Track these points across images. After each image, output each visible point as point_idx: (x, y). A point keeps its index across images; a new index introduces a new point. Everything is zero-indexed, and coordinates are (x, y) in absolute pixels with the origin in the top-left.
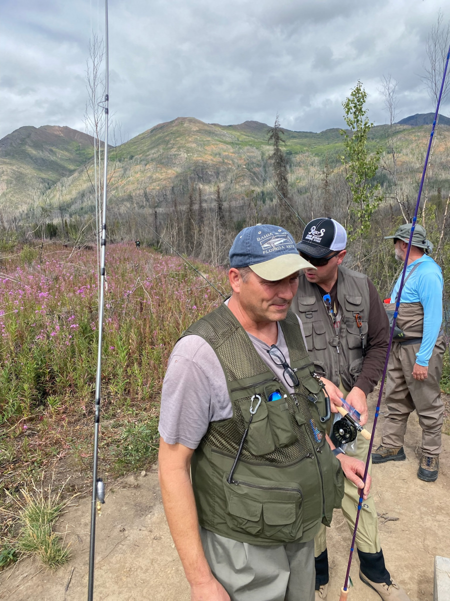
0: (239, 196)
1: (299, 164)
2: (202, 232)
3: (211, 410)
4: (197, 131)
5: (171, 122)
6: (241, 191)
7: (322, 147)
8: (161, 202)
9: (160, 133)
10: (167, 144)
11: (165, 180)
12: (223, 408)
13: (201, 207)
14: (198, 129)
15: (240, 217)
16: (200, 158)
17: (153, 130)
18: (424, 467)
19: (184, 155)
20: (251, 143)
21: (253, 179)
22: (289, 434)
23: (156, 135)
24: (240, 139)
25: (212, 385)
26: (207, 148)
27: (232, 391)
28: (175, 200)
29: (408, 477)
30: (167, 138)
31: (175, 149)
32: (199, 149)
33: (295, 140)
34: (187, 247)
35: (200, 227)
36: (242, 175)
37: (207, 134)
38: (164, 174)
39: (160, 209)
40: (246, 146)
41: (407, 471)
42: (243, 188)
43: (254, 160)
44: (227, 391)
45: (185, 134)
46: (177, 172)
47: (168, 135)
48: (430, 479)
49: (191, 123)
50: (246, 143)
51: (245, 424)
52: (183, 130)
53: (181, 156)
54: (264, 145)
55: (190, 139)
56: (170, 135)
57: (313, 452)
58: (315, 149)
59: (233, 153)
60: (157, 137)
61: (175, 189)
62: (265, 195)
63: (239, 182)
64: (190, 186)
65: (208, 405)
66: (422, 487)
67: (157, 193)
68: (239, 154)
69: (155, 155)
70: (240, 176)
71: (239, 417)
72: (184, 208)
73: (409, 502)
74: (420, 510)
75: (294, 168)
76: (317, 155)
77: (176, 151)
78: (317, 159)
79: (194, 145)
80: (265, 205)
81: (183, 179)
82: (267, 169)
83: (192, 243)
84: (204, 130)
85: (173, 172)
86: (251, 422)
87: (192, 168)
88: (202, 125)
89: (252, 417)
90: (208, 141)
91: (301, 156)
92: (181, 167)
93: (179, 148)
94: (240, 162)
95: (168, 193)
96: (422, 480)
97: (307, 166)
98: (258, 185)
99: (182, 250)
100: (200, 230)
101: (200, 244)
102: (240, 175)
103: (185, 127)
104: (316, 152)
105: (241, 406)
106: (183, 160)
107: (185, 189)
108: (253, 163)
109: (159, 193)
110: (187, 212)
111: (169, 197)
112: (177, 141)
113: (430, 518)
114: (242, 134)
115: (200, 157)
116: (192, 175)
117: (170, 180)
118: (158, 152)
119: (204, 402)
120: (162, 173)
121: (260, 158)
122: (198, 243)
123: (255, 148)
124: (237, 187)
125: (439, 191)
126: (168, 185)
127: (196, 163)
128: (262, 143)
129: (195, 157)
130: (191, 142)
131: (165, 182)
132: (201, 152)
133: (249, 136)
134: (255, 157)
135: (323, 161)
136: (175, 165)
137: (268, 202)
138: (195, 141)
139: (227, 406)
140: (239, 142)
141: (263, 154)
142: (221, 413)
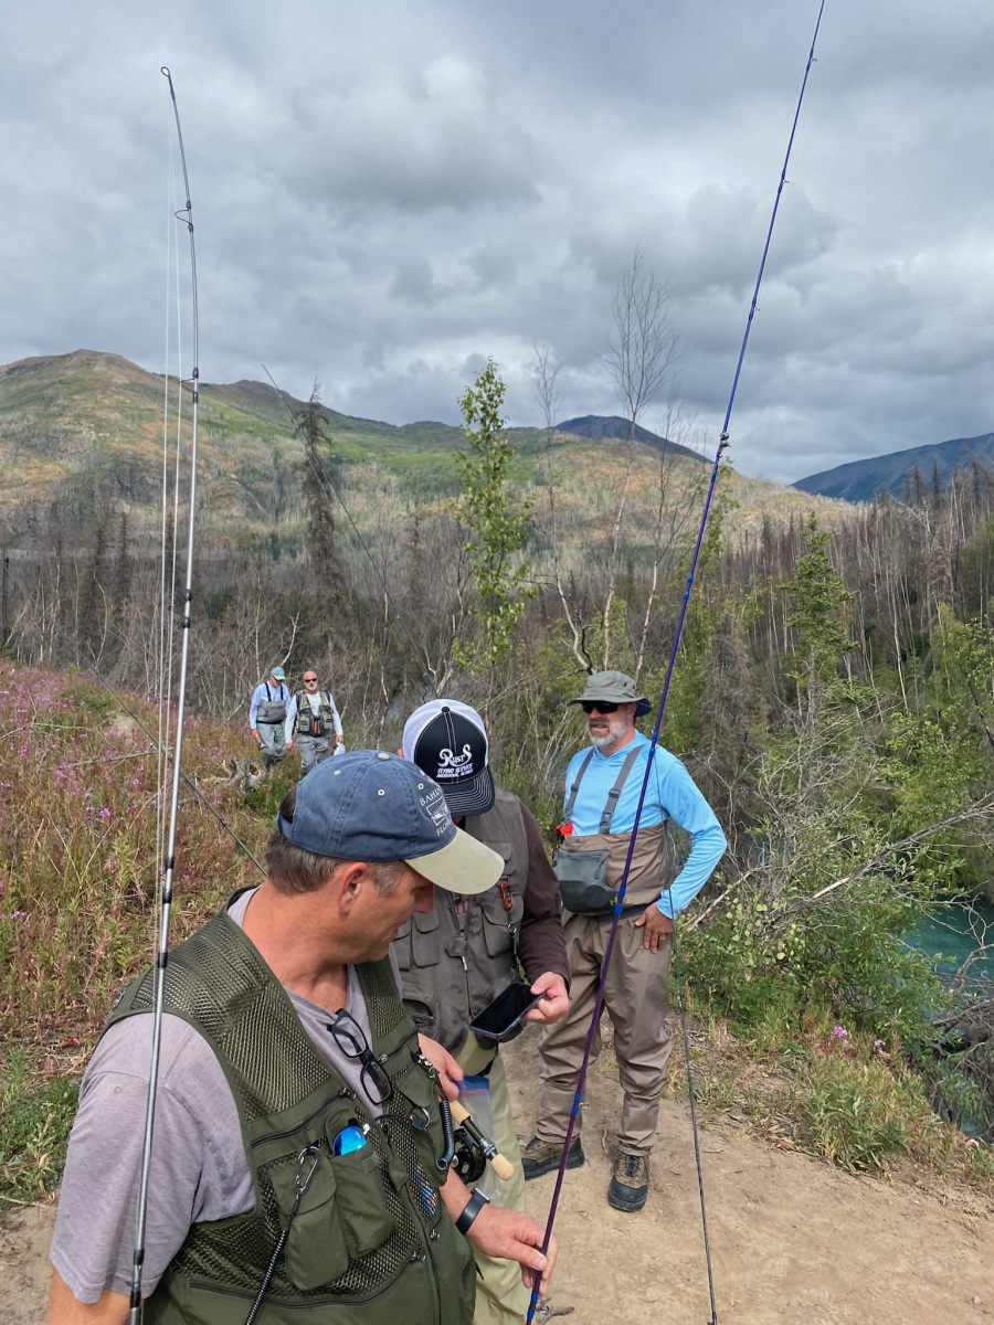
0: (219, 538)
1: (356, 486)
2: (123, 614)
3: (201, 1196)
4: (126, 386)
5: (62, 357)
6: (224, 529)
7: (407, 457)
8: (18, 535)
9: (31, 378)
10: (48, 406)
11: (35, 484)
12: (229, 1191)
13: (124, 556)
14: (127, 382)
15: (217, 586)
16: (127, 446)
17: (15, 369)
18: (623, 1179)
19: (88, 434)
20: (251, 428)
21: (252, 505)
22: (379, 1225)
23: (20, 381)
24: (227, 417)
25: (209, 1141)
26: (146, 425)
27: (253, 1144)
28: (59, 535)
29: (591, 1205)
30: (49, 392)
31: (67, 419)
32: (128, 426)
33: (349, 435)
34: (83, 648)
35: (118, 601)
36: (228, 495)
37: (149, 396)
38: (34, 471)
39: (18, 551)
40: (240, 432)
41: (587, 1190)
42: (228, 521)
43: (257, 466)
44: (242, 1147)
45: (96, 389)
46: (68, 471)
47: (50, 385)
48: (633, 1205)
49: (112, 366)
50: (241, 428)
51: (282, 1217)
52: (90, 379)
53: (80, 436)
54: (281, 435)
55: (107, 402)
56: (59, 385)
57: (424, 1245)
58: (391, 458)
59: (208, 443)
60: (22, 386)
61: (61, 507)
62: (280, 542)
63: (219, 508)
64: (98, 505)
65: (193, 1188)
66: (618, 1226)
67: (13, 513)
68: (221, 447)
69: (13, 426)
70: (222, 496)
71: (268, 1203)
72: (81, 554)
73: (593, 1266)
74: (615, 1281)
75: (344, 492)
76: (394, 470)
77: (69, 423)
78: (394, 480)
79: (115, 416)
80: (279, 564)
81: (84, 486)
82: (286, 488)
83: (97, 639)
84: (142, 385)
85: (57, 469)
86: (295, 1214)
87: (107, 466)
88: (138, 375)
89: (299, 1201)
90: (151, 410)
91: (360, 468)
92: (81, 461)
93: (78, 417)
94: (223, 465)
95: (41, 515)
96: (618, 1209)
97: (374, 491)
98: (263, 519)
99: (69, 654)
100: (119, 611)
101: (115, 643)
102: (224, 492)
103: (95, 374)
104: (393, 466)
105: (273, 1179)
106: (86, 446)
107: (85, 512)
108: (254, 471)
109: (17, 514)
110: (90, 567)
111: (44, 524)
112: (73, 400)
113: (634, 1297)
114: (232, 406)
115: (129, 442)
116: (107, 482)
117: (47, 487)
118: (23, 418)
119: (185, 1181)
120: (29, 468)
121: (271, 462)
122: (111, 641)
123: (259, 439)
124: (215, 517)
125: (630, 567)
126: (42, 498)
127: (117, 458)
128: (277, 432)
129: (117, 442)
130: (108, 407)
131: (34, 490)
132: (132, 432)
133: (247, 413)
134: (259, 459)
135: (407, 484)
136: (64, 455)
137: (285, 558)
138: (119, 408)
139: (239, 1184)
140: (224, 423)
141: (277, 455)
142: (226, 1203)
